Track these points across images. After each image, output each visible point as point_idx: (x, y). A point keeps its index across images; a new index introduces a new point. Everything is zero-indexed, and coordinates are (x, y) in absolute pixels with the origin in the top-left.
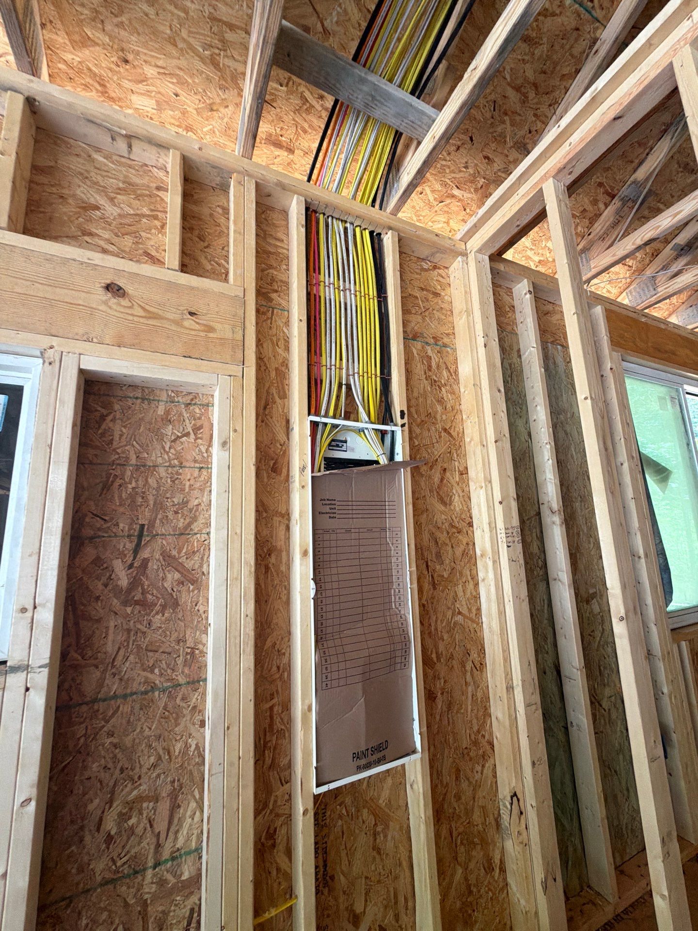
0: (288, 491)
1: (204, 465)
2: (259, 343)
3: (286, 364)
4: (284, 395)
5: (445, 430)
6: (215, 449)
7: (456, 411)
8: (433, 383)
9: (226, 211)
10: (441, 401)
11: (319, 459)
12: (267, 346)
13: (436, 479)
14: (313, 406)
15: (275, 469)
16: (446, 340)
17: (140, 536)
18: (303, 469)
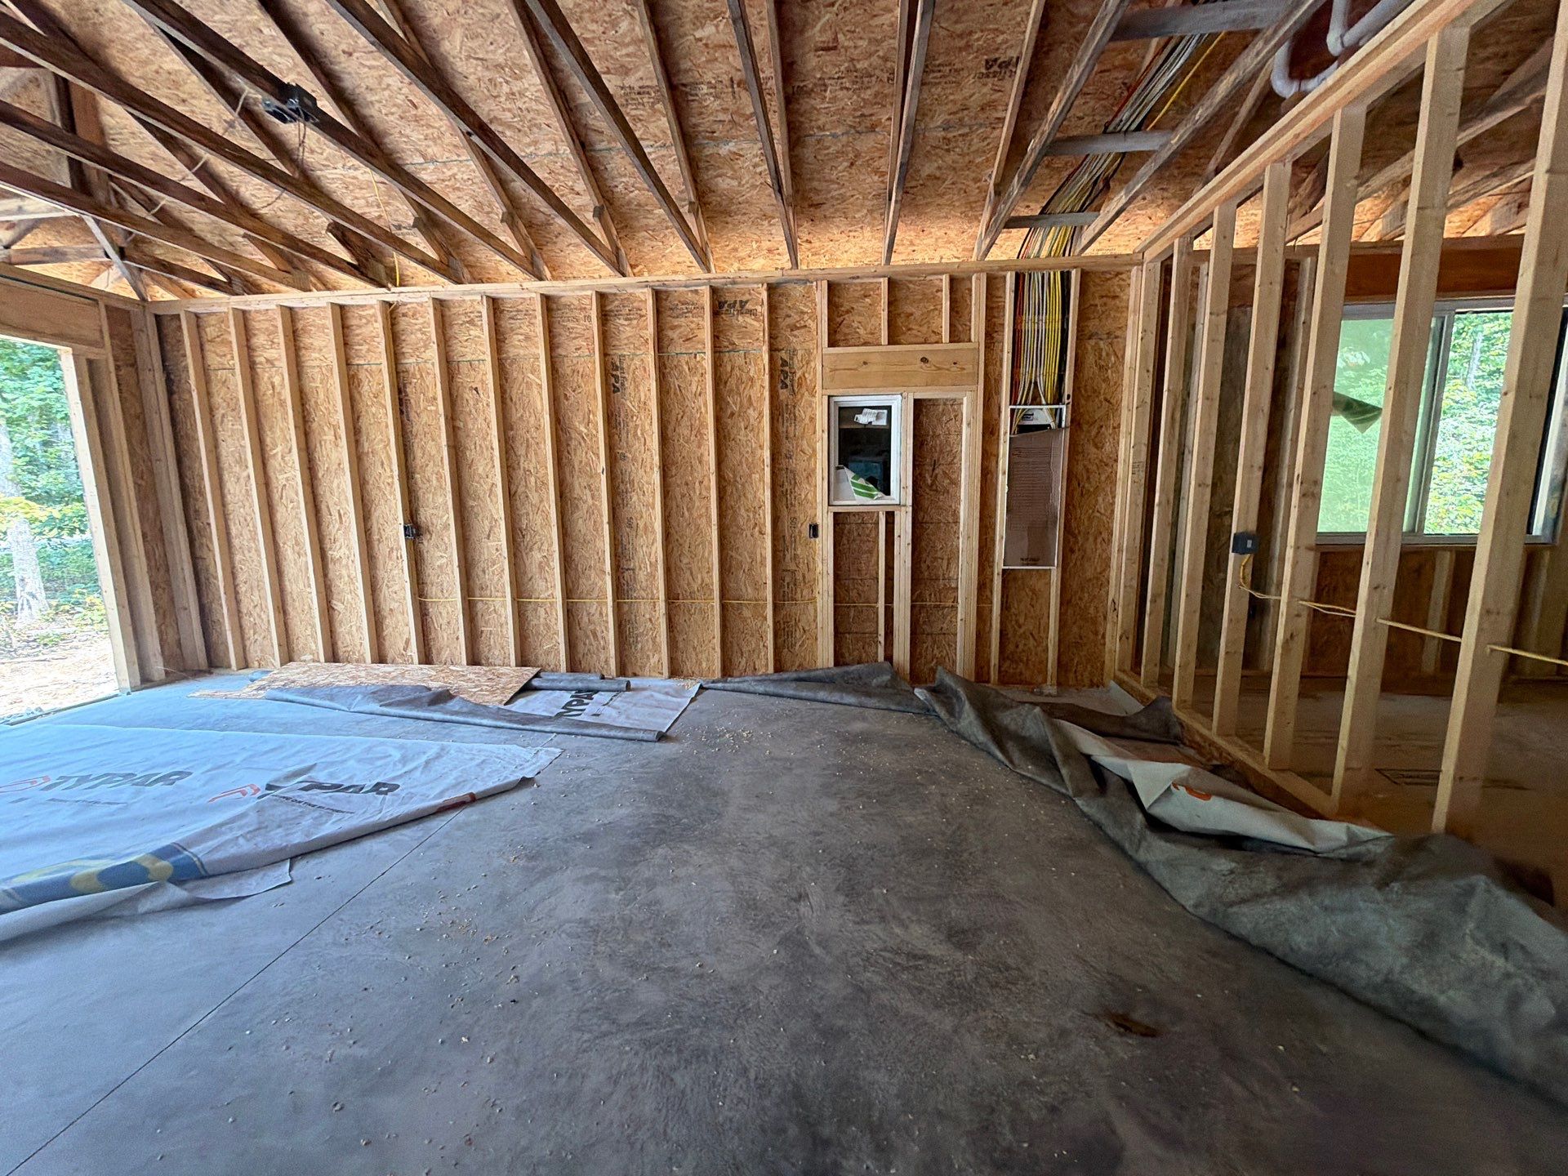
0: (998, 444)
1: (960, 433)
2: (986, 366)
3: (1000, 375)
4: (998, 393)
5: (1106, 400)
6: (964, 426)
7: (1118, 385)
8: (1101, 367)
9: (970, 290)
10: (1106, 380)
11: (1014, 427)
12: (991, 368)
13: (1093, 433)
14: (1013, 400)
15: (992, 433)
16: (1118, 333)
17: (935, 465)
18: (1005, 433)
